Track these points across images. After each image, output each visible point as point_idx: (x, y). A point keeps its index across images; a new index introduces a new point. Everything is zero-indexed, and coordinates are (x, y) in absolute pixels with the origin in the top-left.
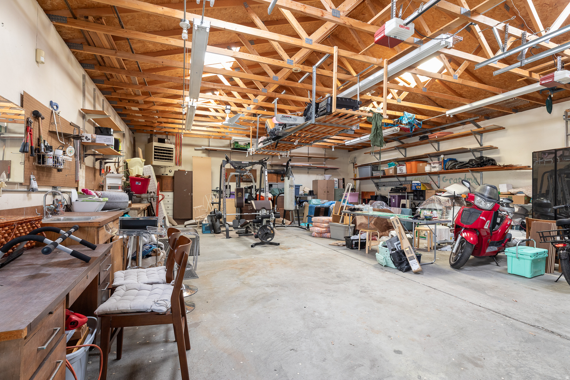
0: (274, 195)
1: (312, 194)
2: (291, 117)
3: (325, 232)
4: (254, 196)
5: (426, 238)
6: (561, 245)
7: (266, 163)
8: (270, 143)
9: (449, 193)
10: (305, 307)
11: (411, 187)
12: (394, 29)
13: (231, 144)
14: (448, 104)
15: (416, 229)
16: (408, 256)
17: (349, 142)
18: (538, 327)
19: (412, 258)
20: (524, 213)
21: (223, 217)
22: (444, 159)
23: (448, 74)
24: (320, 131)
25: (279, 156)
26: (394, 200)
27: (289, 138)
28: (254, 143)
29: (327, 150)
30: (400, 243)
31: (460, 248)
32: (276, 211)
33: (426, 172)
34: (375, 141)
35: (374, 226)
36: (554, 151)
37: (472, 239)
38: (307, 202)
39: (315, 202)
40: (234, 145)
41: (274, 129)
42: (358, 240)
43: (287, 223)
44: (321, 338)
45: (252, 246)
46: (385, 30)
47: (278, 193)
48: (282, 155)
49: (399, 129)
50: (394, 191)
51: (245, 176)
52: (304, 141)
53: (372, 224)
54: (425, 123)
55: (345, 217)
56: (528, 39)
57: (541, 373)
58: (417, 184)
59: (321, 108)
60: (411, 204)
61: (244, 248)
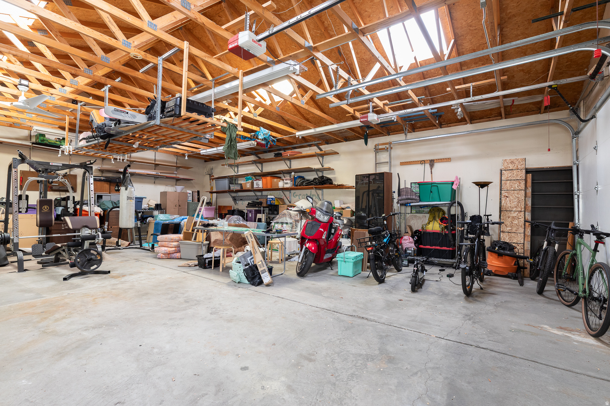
0: (104, 209)
1: (159, 208)
2: (127, 113)
3: (174, 252)
4: (71, 210)
5: (278, 250)
6: (370, 249)
7: (92, 167)
8: (96, 142)
9: (298, 207)
10: (140, 346)
11: (267, 202)
12: (247, 41)
13: (31, 136)
14: (298, 126)
15: (270, 243)
16: (260, 270)
17: (204, 151)
18: (354, 316)
19: (264, 272)
20: (350, 224)
21: (13, 240)
22: (294, 177)
23: (297, 98)
24: (167, 135)
25: (112, 160)
26: (250, 214)
27: (126, 138)
28: (72, 140)
29: (179, 158)
30: (253, 258)
31: (304, 257)
32: (106, 230)
33: (280, 187)
34: (229, 153)
35: (230, 242)
36: (368, 175)
37: (313, 248)
38: (153, 218)
39: (162, 218)
40: (38, 138)
41: (103, 124)
42: (212, 258)
43: (123, 244)
44: (159, 378)
45: (65, 279)
46: (239, 40)
47: (111, 207)
48: (117, 159)
49: (256, 143)
50: (250, 205)
51: (56, 182)
52: (147, 144)
53: (227, 239)
54: (279, 140)
55: (198, 233)
56: (352, 83)
57: (354, 353)
58: (271, 198)
59: (168, 108)
60: (266, 218)
61: (51, 283)
